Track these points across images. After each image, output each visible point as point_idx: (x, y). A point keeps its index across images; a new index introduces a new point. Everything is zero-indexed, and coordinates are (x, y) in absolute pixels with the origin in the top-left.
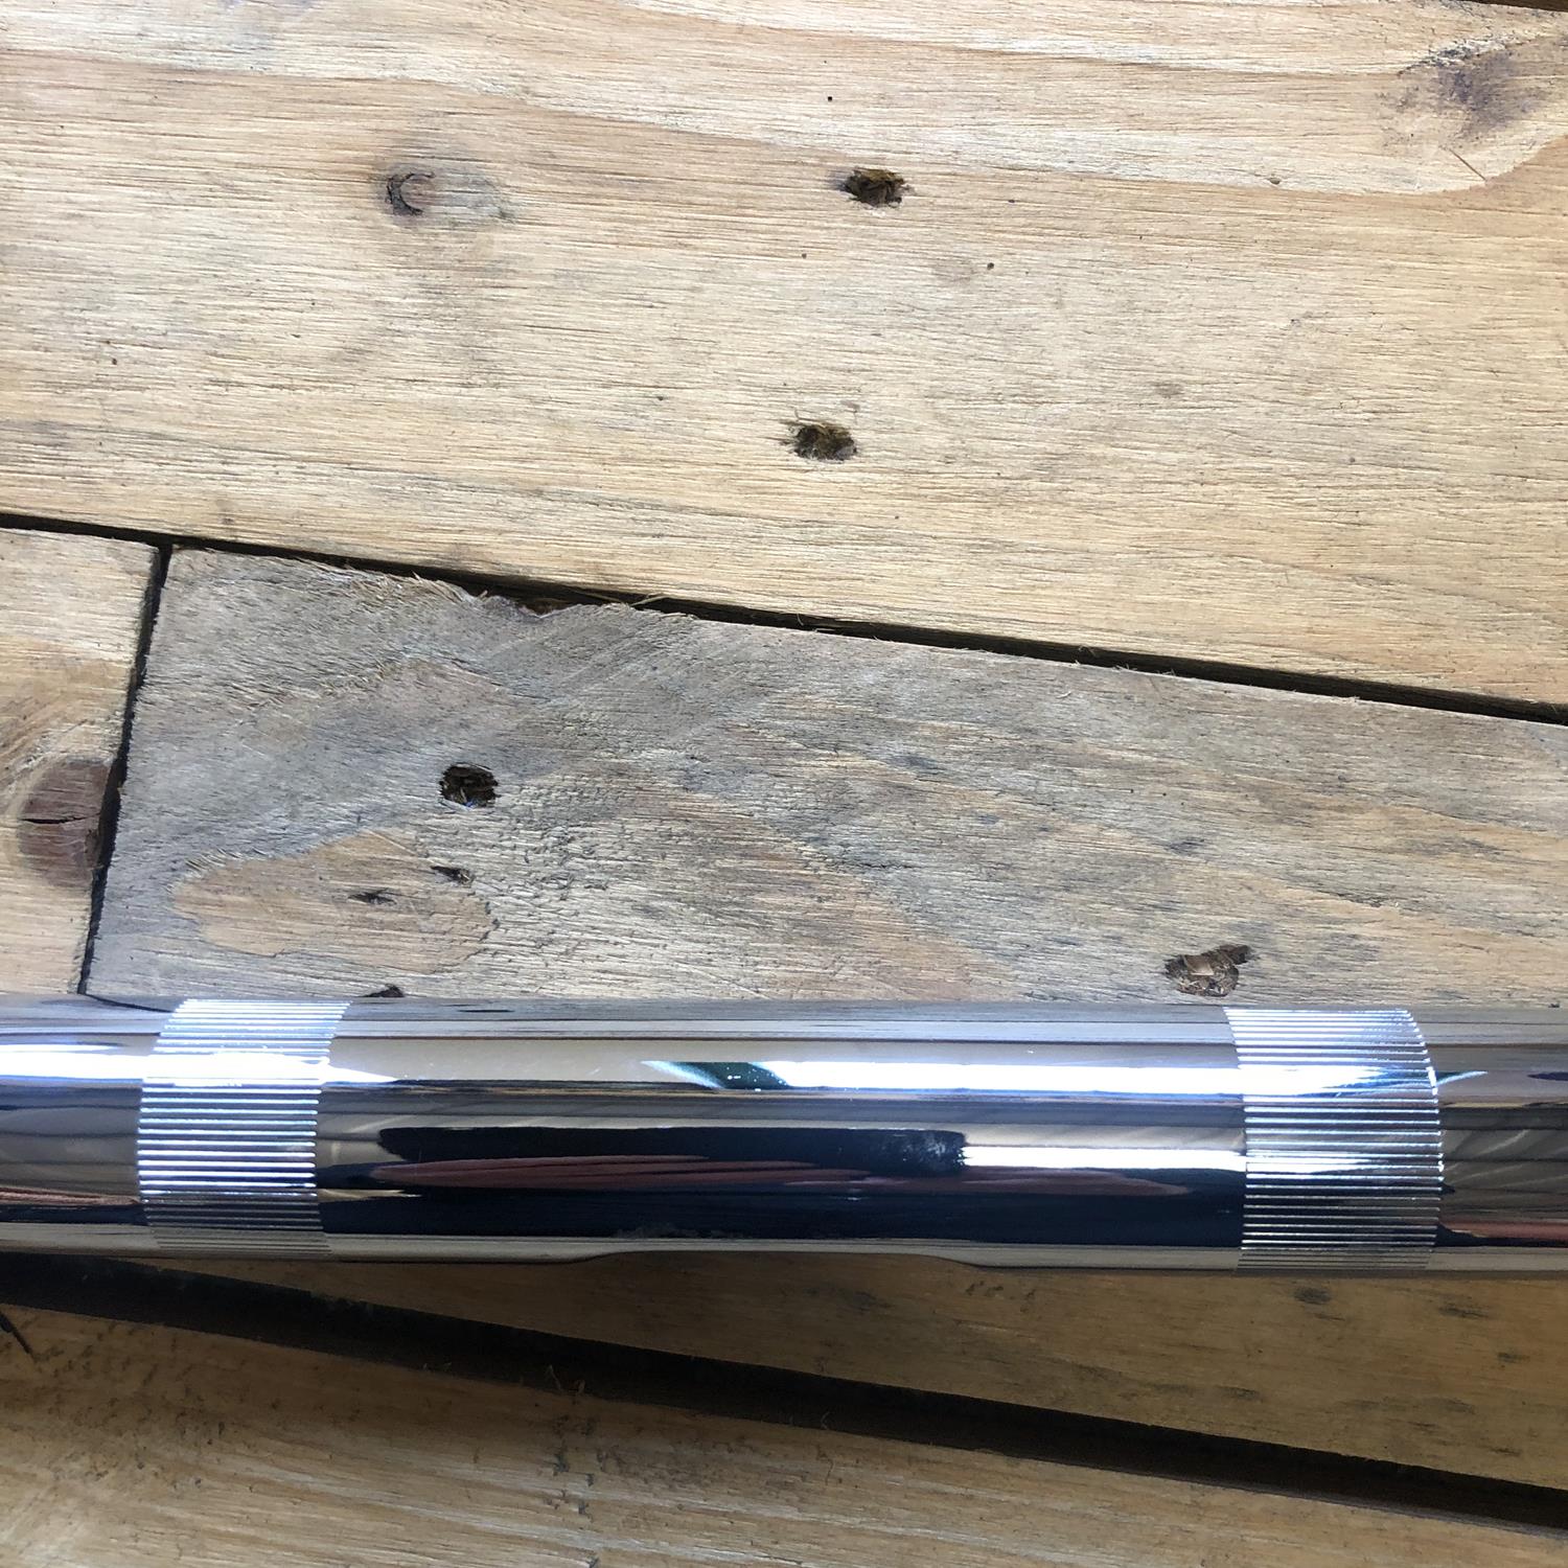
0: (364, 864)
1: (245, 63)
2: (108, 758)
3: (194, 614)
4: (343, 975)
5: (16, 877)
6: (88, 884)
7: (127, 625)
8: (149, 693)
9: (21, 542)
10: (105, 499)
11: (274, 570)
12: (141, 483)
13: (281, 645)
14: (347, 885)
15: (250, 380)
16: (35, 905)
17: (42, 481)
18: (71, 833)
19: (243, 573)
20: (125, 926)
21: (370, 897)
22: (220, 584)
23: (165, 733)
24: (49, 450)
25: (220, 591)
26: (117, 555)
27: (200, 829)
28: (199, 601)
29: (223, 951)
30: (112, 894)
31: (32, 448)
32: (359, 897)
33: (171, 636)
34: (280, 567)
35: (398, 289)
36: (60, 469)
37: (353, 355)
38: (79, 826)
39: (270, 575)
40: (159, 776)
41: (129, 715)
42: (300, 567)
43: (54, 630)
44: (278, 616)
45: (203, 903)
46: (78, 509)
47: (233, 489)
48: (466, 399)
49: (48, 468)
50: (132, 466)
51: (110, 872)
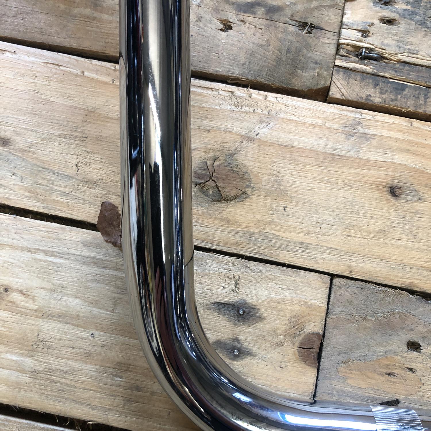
0: (388, 365)
1: (353, 154)
2: (321, 333)
3: (341, 295)
4: (384, 395)
5: (297, 363)
6: (317, 366)
7: (325, 297)
8: (330, 316)
9: (296, 272)
10: (317, 263)
11: (361, 285)
12: (327, 260)
13: (364, 305)
14: (384, 370)
15: (356, 236)
16: (302, 371)
17: (302, 257)
18: (313, 352)
19: (353, 285)
20: (326, 378)
21: (390, 374)
22: (347, 288)
23: (335, 327)
24: (303, 249)
25: (348, 289)
26: (321, 278)
27: (344, 353)
28: (343, 292)
29: (352, 386)
30: (322, 369)
31: (298, 248)
32: (387, 374)
33: (335, 300)
34: (363, 284)
35: (394, 216)
36: (306, 254)
37: (382, 232)
38: (314, 350)
39: (360, 286)
40: (334, 338)
41: (326, 321)
42: (368, 285)
43: (306, 297)
44: (363, 298)
45: (347, 373)
46: (312, 265)
47: (352, 264)
48: (412, 245)
49: (303, 254)
50: (325, 256)
51: (321, 363)
